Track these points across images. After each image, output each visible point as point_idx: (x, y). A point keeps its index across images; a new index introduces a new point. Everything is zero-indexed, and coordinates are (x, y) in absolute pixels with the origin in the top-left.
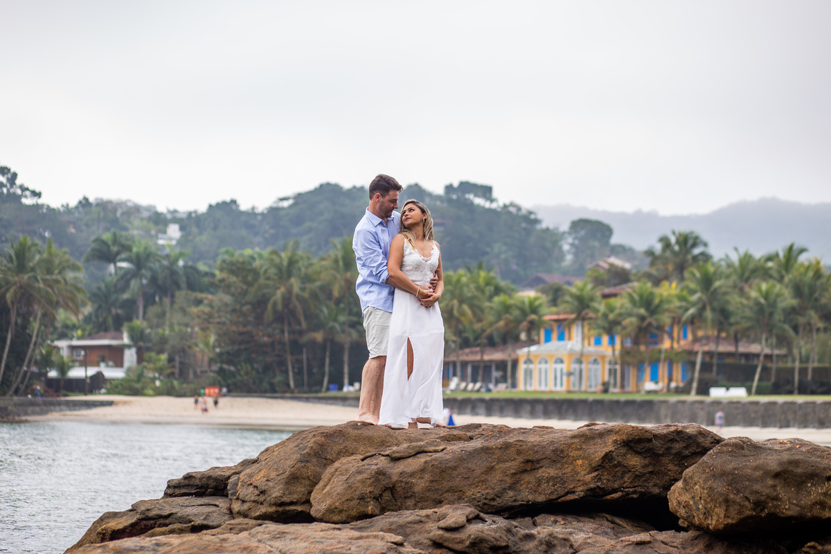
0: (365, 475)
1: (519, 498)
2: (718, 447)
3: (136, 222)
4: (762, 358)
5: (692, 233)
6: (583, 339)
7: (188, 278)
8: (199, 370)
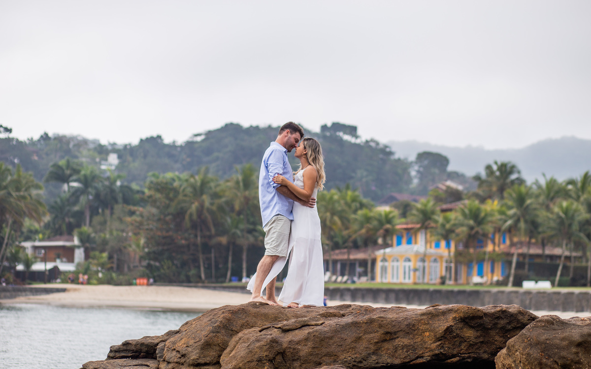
0: (262, 343)
1: (380, 361)
2: (534, 323)
3: (85, 152)
4: (563, 259)
5: (509, 163)
6: (426, 243)
7: (124, 195)
8: (131, 266)
